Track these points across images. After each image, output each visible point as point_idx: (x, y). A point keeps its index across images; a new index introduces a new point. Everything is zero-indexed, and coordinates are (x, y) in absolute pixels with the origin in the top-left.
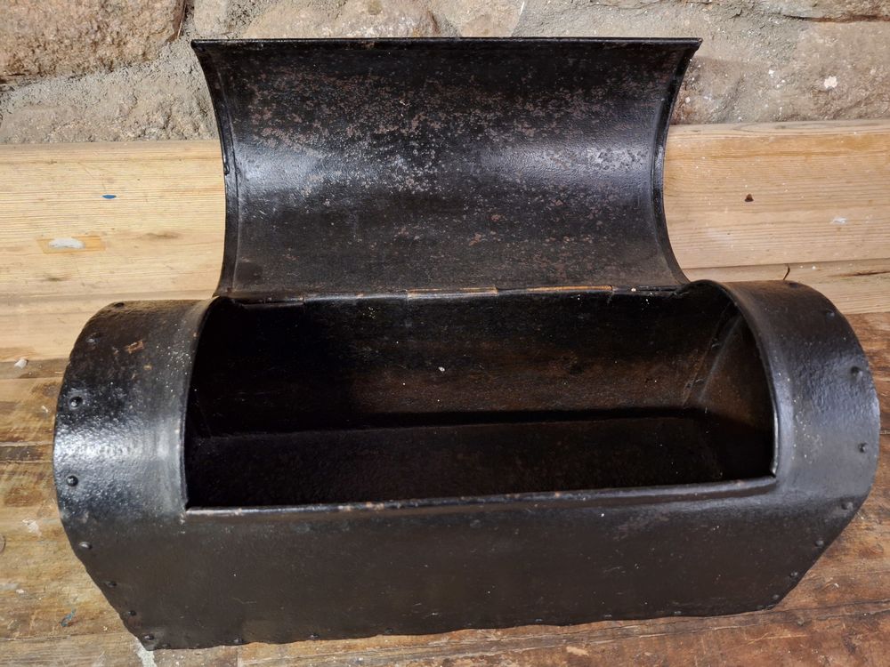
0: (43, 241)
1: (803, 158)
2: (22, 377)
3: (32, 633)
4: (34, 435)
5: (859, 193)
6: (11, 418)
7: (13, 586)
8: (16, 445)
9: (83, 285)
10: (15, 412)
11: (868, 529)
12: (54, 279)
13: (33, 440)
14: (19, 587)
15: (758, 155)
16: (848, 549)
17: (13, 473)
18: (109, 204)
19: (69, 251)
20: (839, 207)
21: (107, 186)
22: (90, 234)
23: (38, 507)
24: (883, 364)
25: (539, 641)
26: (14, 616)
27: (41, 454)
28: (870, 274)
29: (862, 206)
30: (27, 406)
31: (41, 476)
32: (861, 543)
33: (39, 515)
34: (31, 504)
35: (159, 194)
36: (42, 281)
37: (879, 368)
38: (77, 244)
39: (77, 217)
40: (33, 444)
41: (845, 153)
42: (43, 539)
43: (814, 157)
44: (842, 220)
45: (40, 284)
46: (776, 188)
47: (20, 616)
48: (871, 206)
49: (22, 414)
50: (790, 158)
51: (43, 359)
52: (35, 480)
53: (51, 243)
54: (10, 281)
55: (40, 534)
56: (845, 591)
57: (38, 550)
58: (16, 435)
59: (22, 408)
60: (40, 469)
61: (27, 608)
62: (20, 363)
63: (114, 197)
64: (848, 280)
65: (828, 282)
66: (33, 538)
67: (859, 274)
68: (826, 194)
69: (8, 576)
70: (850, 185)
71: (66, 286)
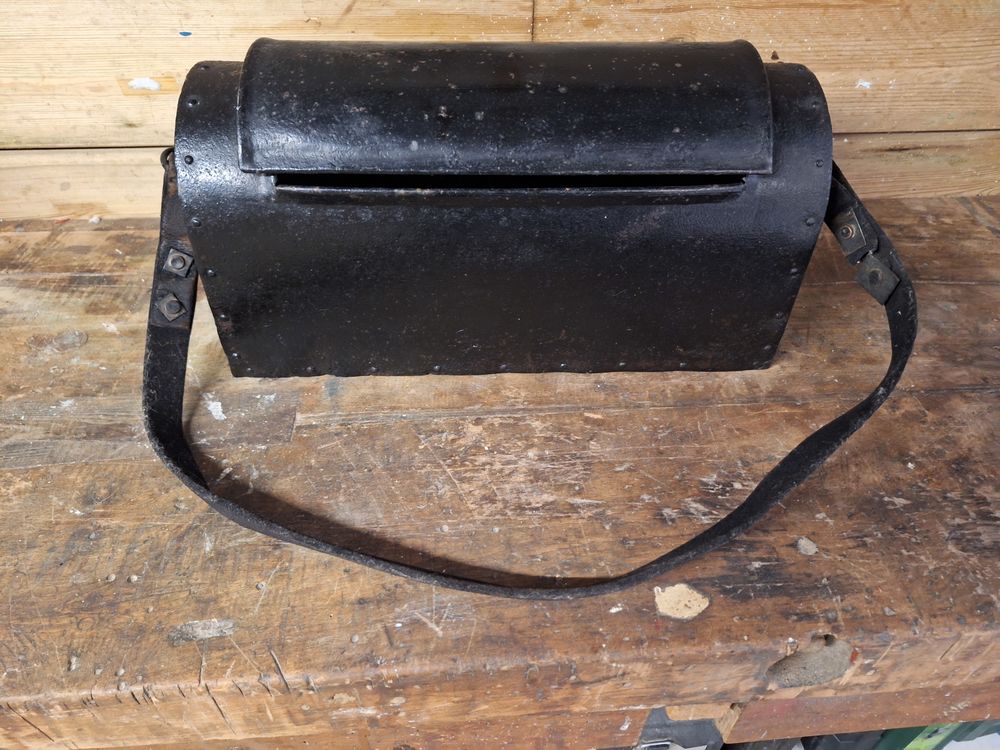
0: (123, 81)
1: (822, 11)
2: (96, 230)
3: (115, 394)
4: (109, 268)
5: (880, 53)
6: (88, 256)
7: (96, 365)
8: (92, 275)
9: (157, 132)
10: (91, 253)
11: (873, 345)
12: (130, 125)
13: (109, 271)
14: (101, 366)
15: (778, 6)
16: (852, 358)
17: (92, 293)
18: (185, 42)
19: (145, 93)
20: (862, 69)
21: (184, 22)
22: (166, 75)
23: (116, 315)
24: (911, 234)
25: (560, 409)
26: (98, 384)
27: (117, 281)
28: (901, 150)
29: (883, 68)
30: (102, 249)
31: (117, 295)
32: (865, 354)
33: (117, 320)
34: (110, 313)
35: (229, 32)
36: (120, 127)
37: (907, 237)
38: (153, 86)
39: (155, 56)
40: (108, 274)
41: (861, 6)
42: (121, 336)
43: (831, 10)
44: (866, 85)
45: (117, 130)
46: (799, 45)
47: (103, 384)
48: (892, 68)
49: (98, 254)
50: (808, 10)
51: (115, 217)
52: (112, 297)
53: (131, 83)
54: (91, 126)
55: (118, 333)
56: (844, 385)
57: (117, 344)
58: (93, 268)
59: (97, 251)
60: (116, 291)
61: (109, 378)
62: (95, 219)
63: (189, 34)
64: (880, 156)
65: (861, 158)
66: (112, 335)
67: (891, 150)
68: (848, 53)
69: (91, 358)
70: (871, 43)
71: (141, 134)
